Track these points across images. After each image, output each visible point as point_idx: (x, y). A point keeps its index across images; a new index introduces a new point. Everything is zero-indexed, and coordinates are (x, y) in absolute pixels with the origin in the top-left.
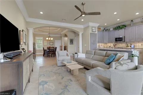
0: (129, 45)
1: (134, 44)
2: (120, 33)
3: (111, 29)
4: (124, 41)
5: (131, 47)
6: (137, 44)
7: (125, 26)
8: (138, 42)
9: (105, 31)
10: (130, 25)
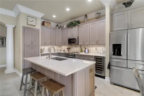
0: (83, 49)
1: (88, 48)
2: (73, 32)
3: (65, 27)
4: (77, 43)
5: (85, 51)
6: (92, 48)
7: (79, 22)
8: (93, 46)
9: (57, 27)
10: (84, 21)
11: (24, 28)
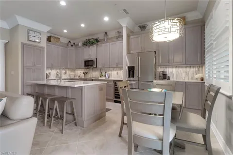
0: (104, 74)
1: (109, 72)
2: (91, 53)
3: (80, 45)
4: (95, 66)
5: (105, 76)
6: (113, 72)
7: (97, 40)
8: (114, 69)
10: (104, 40)
11: (23, 45)
